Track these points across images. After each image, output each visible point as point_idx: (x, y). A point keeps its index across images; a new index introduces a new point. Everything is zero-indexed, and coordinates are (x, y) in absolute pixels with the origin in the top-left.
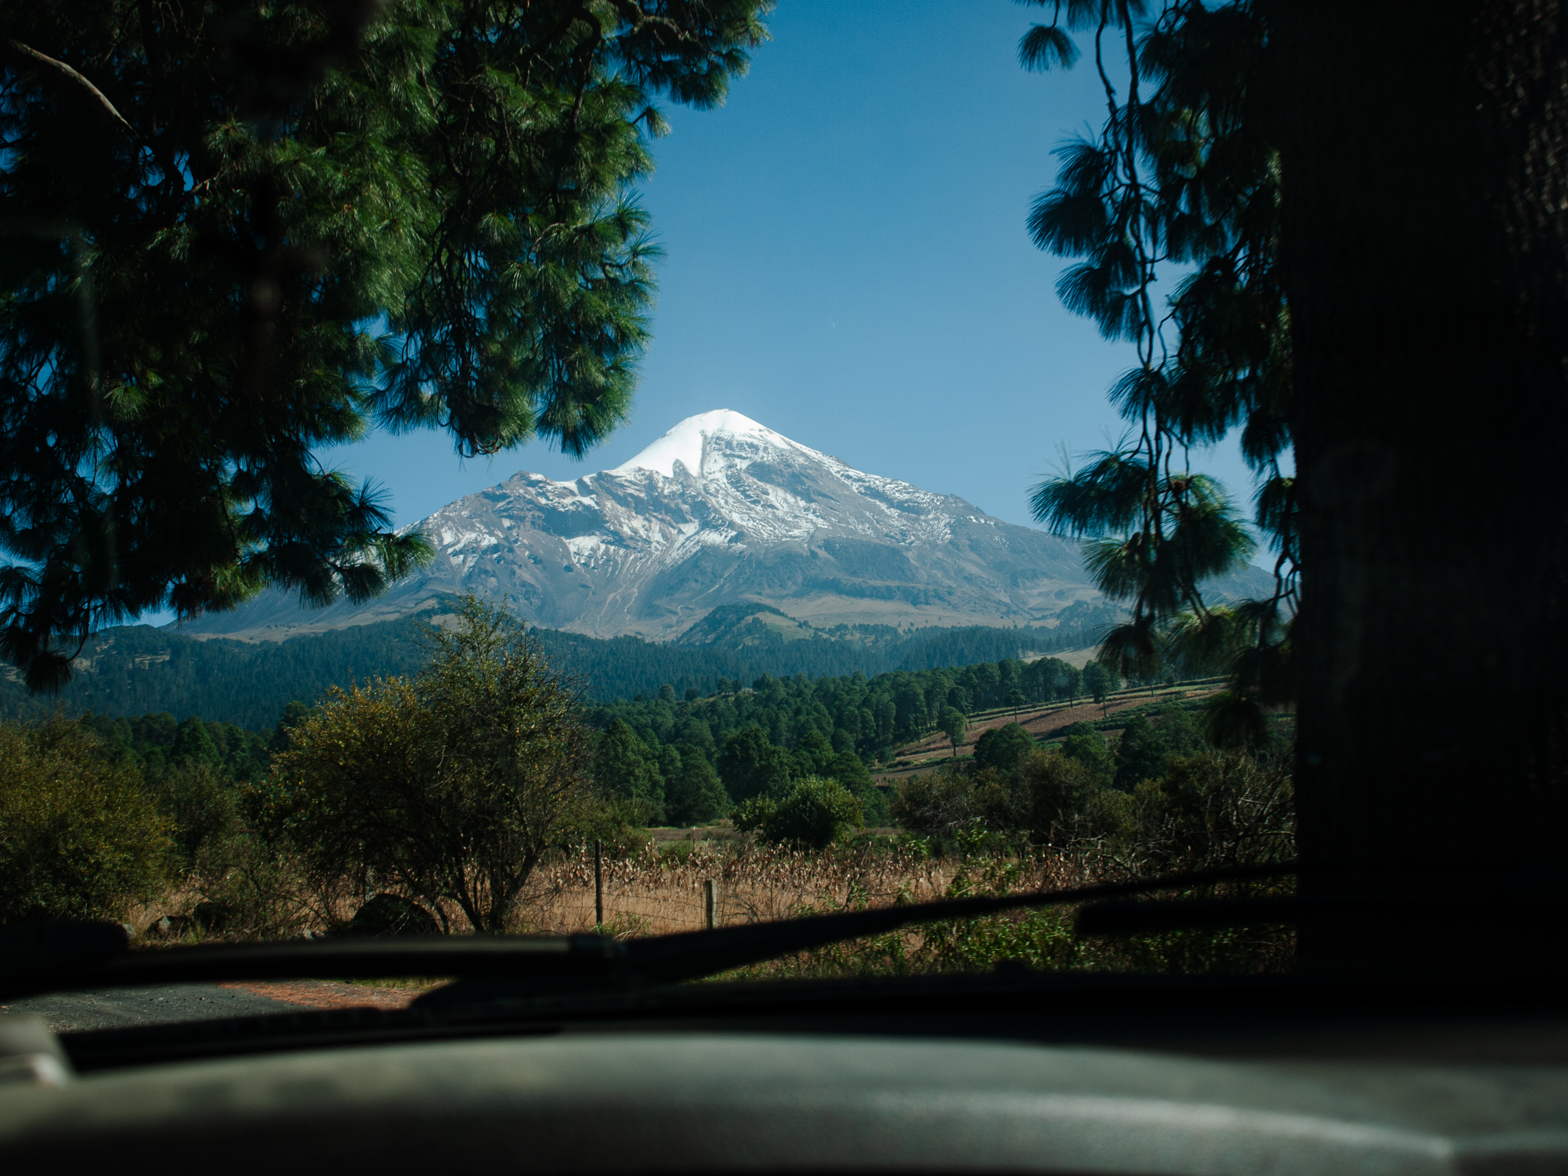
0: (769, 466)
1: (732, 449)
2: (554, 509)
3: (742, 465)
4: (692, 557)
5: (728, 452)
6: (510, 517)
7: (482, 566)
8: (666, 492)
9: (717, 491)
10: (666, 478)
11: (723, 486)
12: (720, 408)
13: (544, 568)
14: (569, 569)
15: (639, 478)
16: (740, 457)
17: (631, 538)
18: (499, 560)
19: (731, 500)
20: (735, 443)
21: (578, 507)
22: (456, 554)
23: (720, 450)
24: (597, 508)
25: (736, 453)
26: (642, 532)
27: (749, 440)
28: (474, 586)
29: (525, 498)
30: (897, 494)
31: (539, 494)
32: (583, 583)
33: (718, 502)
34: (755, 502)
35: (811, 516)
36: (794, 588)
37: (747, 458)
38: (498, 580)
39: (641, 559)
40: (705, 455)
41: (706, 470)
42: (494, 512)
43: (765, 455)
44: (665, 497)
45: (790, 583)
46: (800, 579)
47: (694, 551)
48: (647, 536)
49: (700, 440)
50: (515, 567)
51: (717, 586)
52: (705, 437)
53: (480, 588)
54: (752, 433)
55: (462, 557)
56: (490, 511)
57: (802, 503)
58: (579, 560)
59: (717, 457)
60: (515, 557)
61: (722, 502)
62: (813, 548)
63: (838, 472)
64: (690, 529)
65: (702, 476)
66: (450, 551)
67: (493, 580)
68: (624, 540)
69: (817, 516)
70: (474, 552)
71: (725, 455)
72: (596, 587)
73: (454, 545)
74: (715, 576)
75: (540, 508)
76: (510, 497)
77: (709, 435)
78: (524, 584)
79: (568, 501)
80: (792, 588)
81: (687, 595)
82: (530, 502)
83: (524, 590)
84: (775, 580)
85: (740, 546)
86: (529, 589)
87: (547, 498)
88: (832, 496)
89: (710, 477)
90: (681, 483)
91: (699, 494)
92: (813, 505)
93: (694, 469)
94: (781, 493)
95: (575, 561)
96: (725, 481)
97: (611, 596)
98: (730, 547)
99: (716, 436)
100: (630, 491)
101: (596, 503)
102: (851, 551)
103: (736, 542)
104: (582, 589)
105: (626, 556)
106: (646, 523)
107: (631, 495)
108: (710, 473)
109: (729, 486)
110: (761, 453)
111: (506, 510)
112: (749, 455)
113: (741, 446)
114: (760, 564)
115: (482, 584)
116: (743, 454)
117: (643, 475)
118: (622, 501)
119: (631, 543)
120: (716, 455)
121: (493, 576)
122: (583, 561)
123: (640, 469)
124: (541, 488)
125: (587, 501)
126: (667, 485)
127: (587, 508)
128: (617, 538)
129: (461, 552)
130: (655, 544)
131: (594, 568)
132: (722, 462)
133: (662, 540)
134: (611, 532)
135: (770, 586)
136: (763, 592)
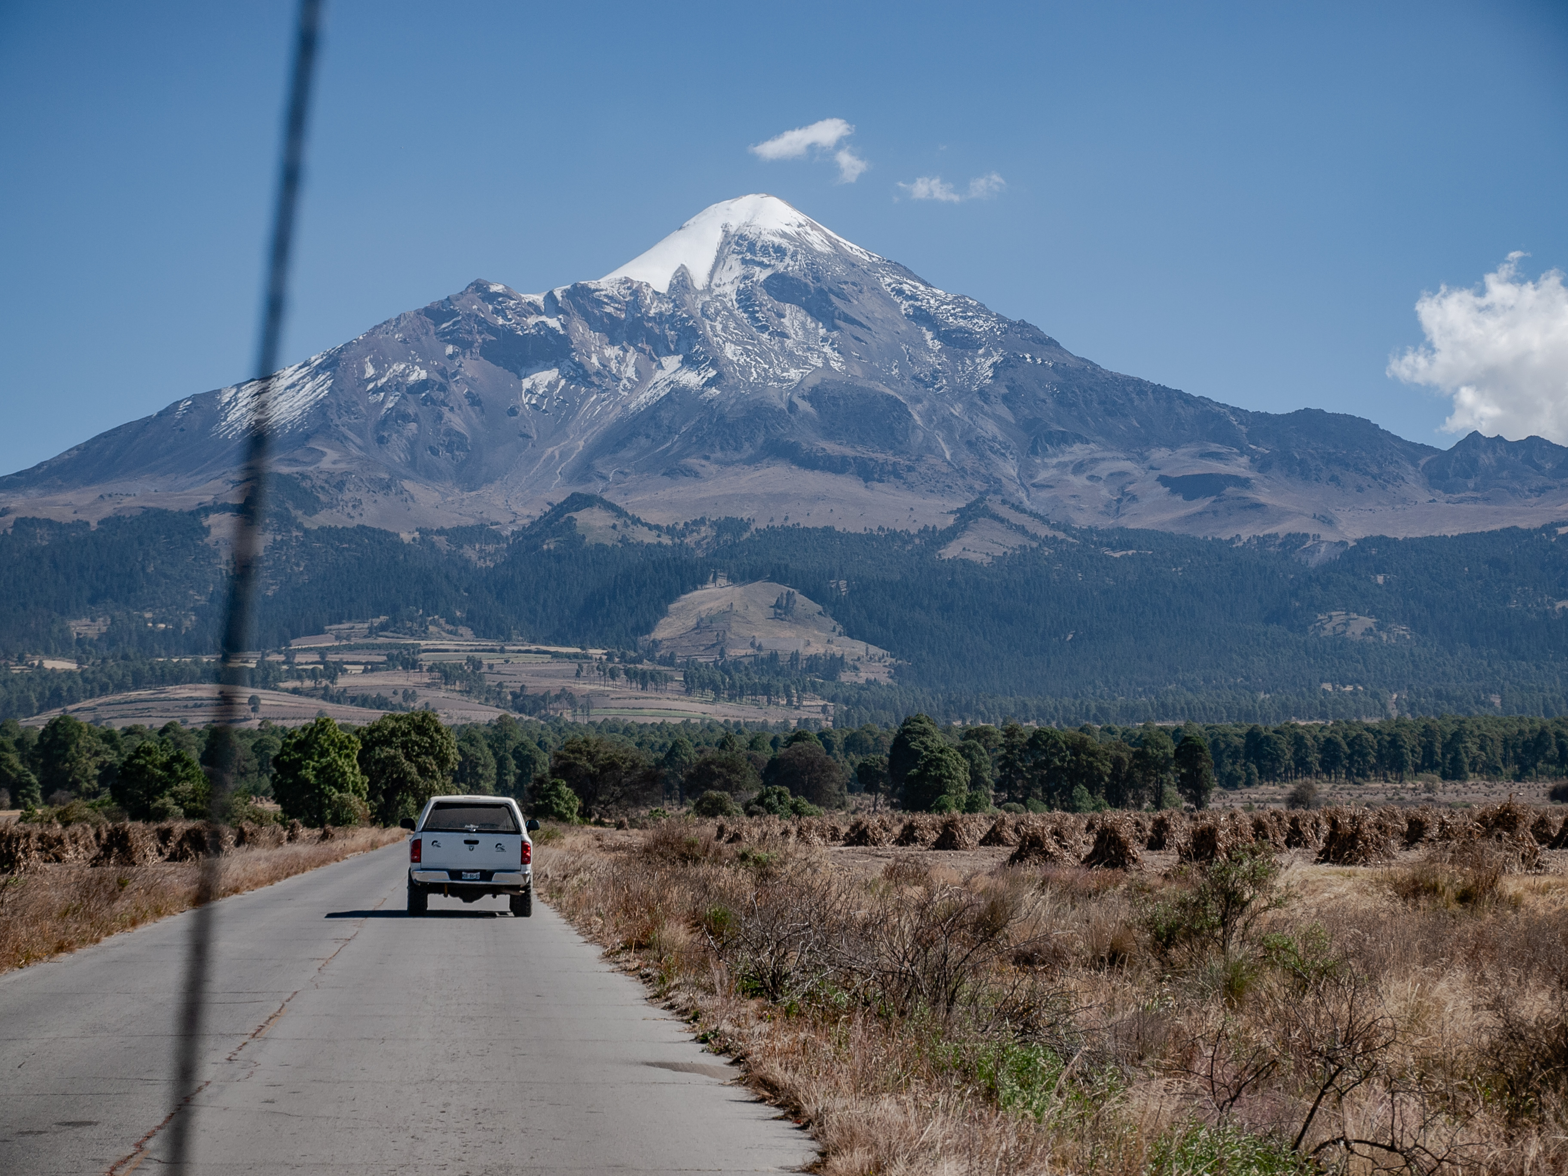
0: (792, 279)
1: (754, 253)
2: (512, 331)
3: (762, 275)
4: (658, 402)
5: (749, 256)
6: (454, 342)
7: (403, 408)
8: (652, 312)
9: (717, 313)
10: (657, 293)
11: (729, 304)
12: (757, 193)
13: (483, 411)
14: (513, 412)
15: (623, 292)
16: (761, 264)
17: (598, 373)
18: (425, 401)
19: (732, 325)
20: (759, 244)
21: (540, 330)
22: (376, 390)
23: (739, 253)
24: (562, 332)
25: (757, 259)
26: (613, 365)
27: (777, 240)
28: (386, 434)
29: (477, 316)
30: (951, 319)
31: (496, 312)
32: (524, 431)
33: (713, 328)
34: (763, 328)
35: (827, 349)
36: (751, 451)
37: (769, 266)
38: (420, 426)
39: (604, 400)
40: (719, 260)
41: (716, 280)
42: (436, 334)
43: (792, 263)
44: (650, 319)
45: (747, 445)
46: (760, 440)
47: (662, 395)
48: (619, 370)
49: (718, 236)
50: (445, 410)
51: (668, 445)
52: (726, 233)
53: (395, 436)
54: (788, 230)
55: (382, 394)
56: (432, 332)
57: (822, 332)
58: (530, 399)
59: (734, 263)
60: (446, 397)
61: (719, 327)
62: (795, 399)
63: (889, 285)
64: (671, 363)
65: (709, 289)
66: (371, 386)
67: (413, 426)
68: (590, 376)
69: (834, 350)
70: (397, 390)
71: (744, 262)
72: (538, 437)
73: (376, 379)
74: (671, 431)
75: (493, 330)
76: (458, 314)
77: (732, 230)
78: (450, 432)
79: (532, 320)
80: (748, 450)
81: (631, 454)
82: (481, 322)
83: (447, 439)
84: (731, 441)
85: (714, 391)
86: (454, 438)
87: (505, 317)
88: (864, 321)
89: (718, 291)
90: (674, 301)
91: (691, 317)
92: (835, 334)
93: (700, 279)
94: (801, 315)
95: (526, 400)
96: (734, 297)
97: (550, 450)
98: (702, 392)
99: (739, 233)
100: (609, 309)
101: (562, 325)
102: (842, 403)
103: (711, 386)
104: (521, 439)
105: (588, 395)
106: (621, 353)
107: (609, 315)
108: (719, 286)
109: (736, 305)
110: (787, 260)
111: (451, 333)
112: (772, 262)
113: (765, 250)
114: (722, 417)
115: (398, 432)
116: (765, 260)
117: (629, 288)
118: (595, 322)
119: (595, 380)
120: (734, 261)
121: (414, 421)
122: (534, 402)
123: (627, 280)
124: (500, 303)
125: (553, 323)
126: (655, 304)
127: (553, 331)
128: (581, 371)
129: (381, 389)
130: (625, 381)
131: (545, 411)
132: (738, 270)
133: (634, 377)
134: (575, 364)
135: (722, 448)
136: (712, 456)
